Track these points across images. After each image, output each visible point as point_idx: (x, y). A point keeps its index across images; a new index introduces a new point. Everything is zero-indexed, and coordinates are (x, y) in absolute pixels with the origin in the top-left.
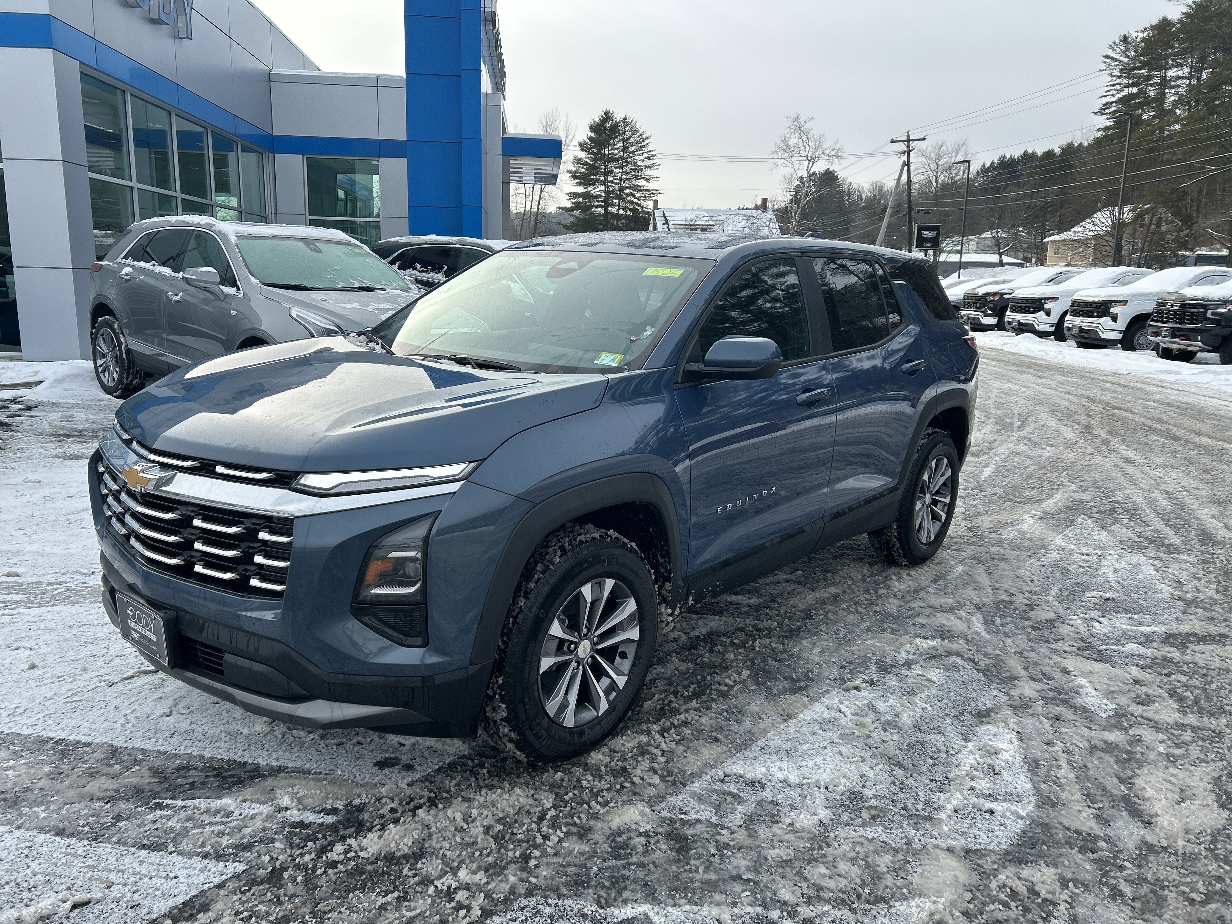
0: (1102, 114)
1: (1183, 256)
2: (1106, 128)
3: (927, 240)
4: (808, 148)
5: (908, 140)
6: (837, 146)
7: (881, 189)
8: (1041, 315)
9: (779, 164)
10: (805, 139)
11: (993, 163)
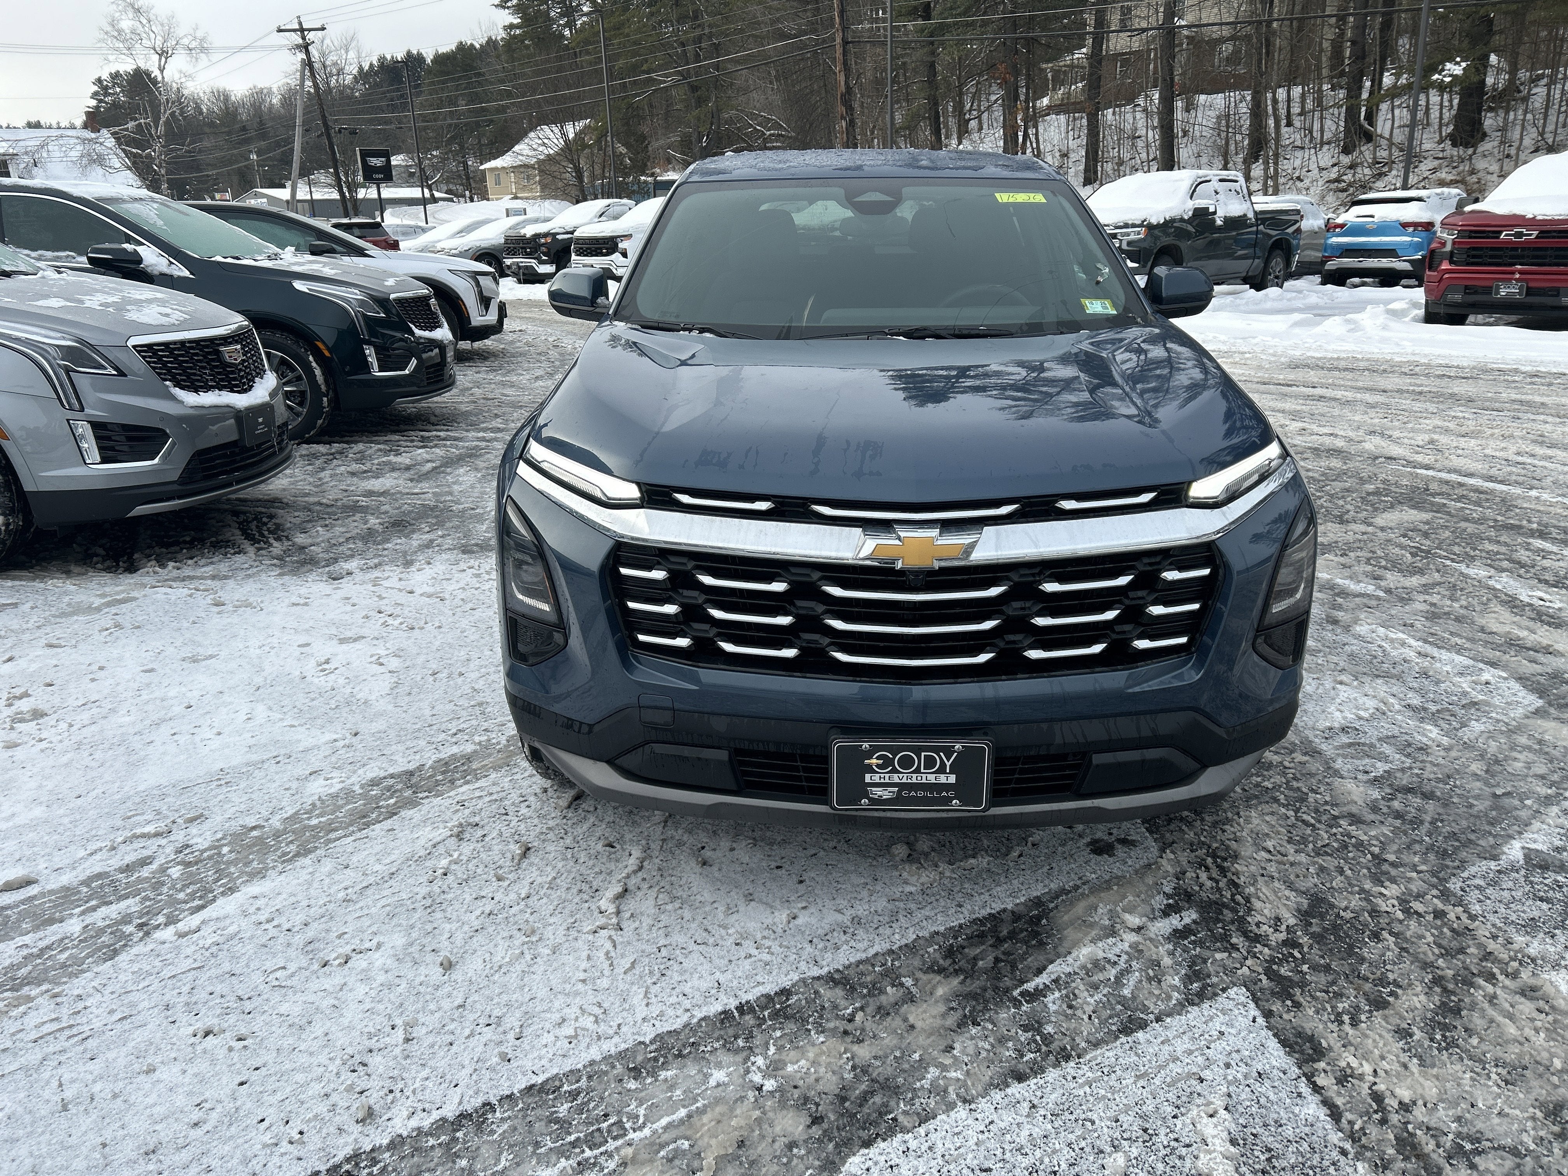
0: (504, 8)
1: (645, 182)
2: (511, 26)
3: (377, 170)
4: (152, 35)
5: (302, 30)
6: (199, 34)
7: (227, 98)
8: (617, 257)
9: (111, 58)
10: (144, 21)
11: (371, 65)
